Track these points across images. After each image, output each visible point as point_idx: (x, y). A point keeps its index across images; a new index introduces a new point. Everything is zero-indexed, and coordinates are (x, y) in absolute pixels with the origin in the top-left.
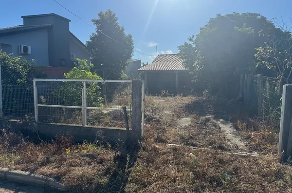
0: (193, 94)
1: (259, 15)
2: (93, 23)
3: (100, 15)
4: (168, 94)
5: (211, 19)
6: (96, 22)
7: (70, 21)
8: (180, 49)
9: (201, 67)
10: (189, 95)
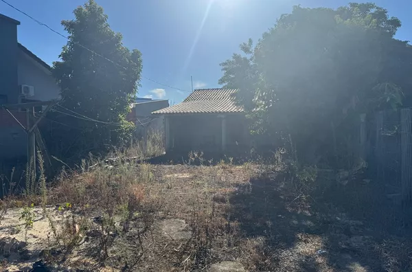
0: (254, 159)
1: (373, 6)
2: (64, 27)
3: (78, 12)
4: (202, 159)
5: (282, 15)
6: (70, 26)
7: (19, 23)
8: (225, 69)
9: (267, 104)
10: (247, 161)
